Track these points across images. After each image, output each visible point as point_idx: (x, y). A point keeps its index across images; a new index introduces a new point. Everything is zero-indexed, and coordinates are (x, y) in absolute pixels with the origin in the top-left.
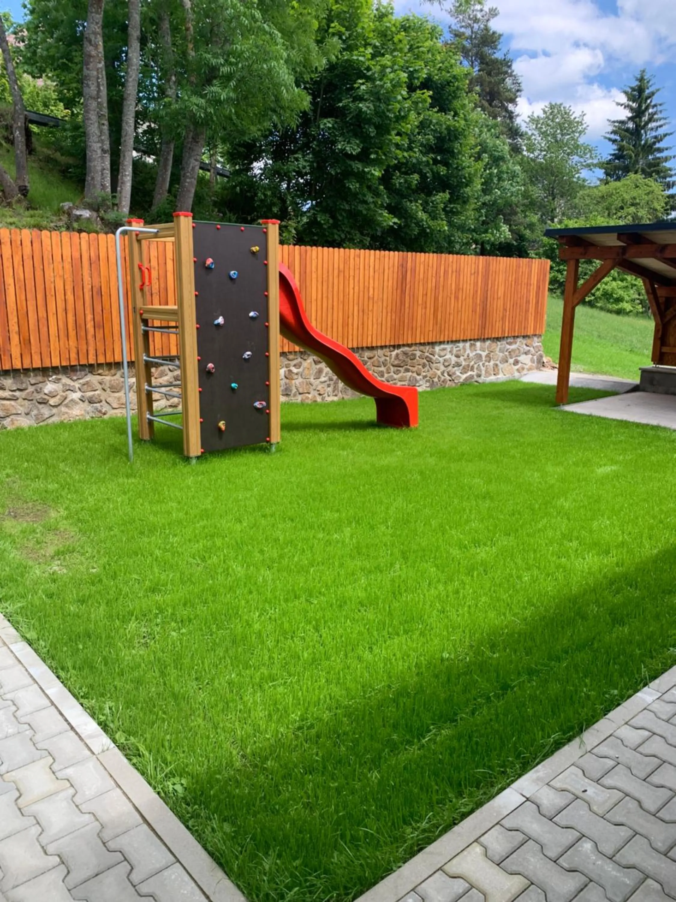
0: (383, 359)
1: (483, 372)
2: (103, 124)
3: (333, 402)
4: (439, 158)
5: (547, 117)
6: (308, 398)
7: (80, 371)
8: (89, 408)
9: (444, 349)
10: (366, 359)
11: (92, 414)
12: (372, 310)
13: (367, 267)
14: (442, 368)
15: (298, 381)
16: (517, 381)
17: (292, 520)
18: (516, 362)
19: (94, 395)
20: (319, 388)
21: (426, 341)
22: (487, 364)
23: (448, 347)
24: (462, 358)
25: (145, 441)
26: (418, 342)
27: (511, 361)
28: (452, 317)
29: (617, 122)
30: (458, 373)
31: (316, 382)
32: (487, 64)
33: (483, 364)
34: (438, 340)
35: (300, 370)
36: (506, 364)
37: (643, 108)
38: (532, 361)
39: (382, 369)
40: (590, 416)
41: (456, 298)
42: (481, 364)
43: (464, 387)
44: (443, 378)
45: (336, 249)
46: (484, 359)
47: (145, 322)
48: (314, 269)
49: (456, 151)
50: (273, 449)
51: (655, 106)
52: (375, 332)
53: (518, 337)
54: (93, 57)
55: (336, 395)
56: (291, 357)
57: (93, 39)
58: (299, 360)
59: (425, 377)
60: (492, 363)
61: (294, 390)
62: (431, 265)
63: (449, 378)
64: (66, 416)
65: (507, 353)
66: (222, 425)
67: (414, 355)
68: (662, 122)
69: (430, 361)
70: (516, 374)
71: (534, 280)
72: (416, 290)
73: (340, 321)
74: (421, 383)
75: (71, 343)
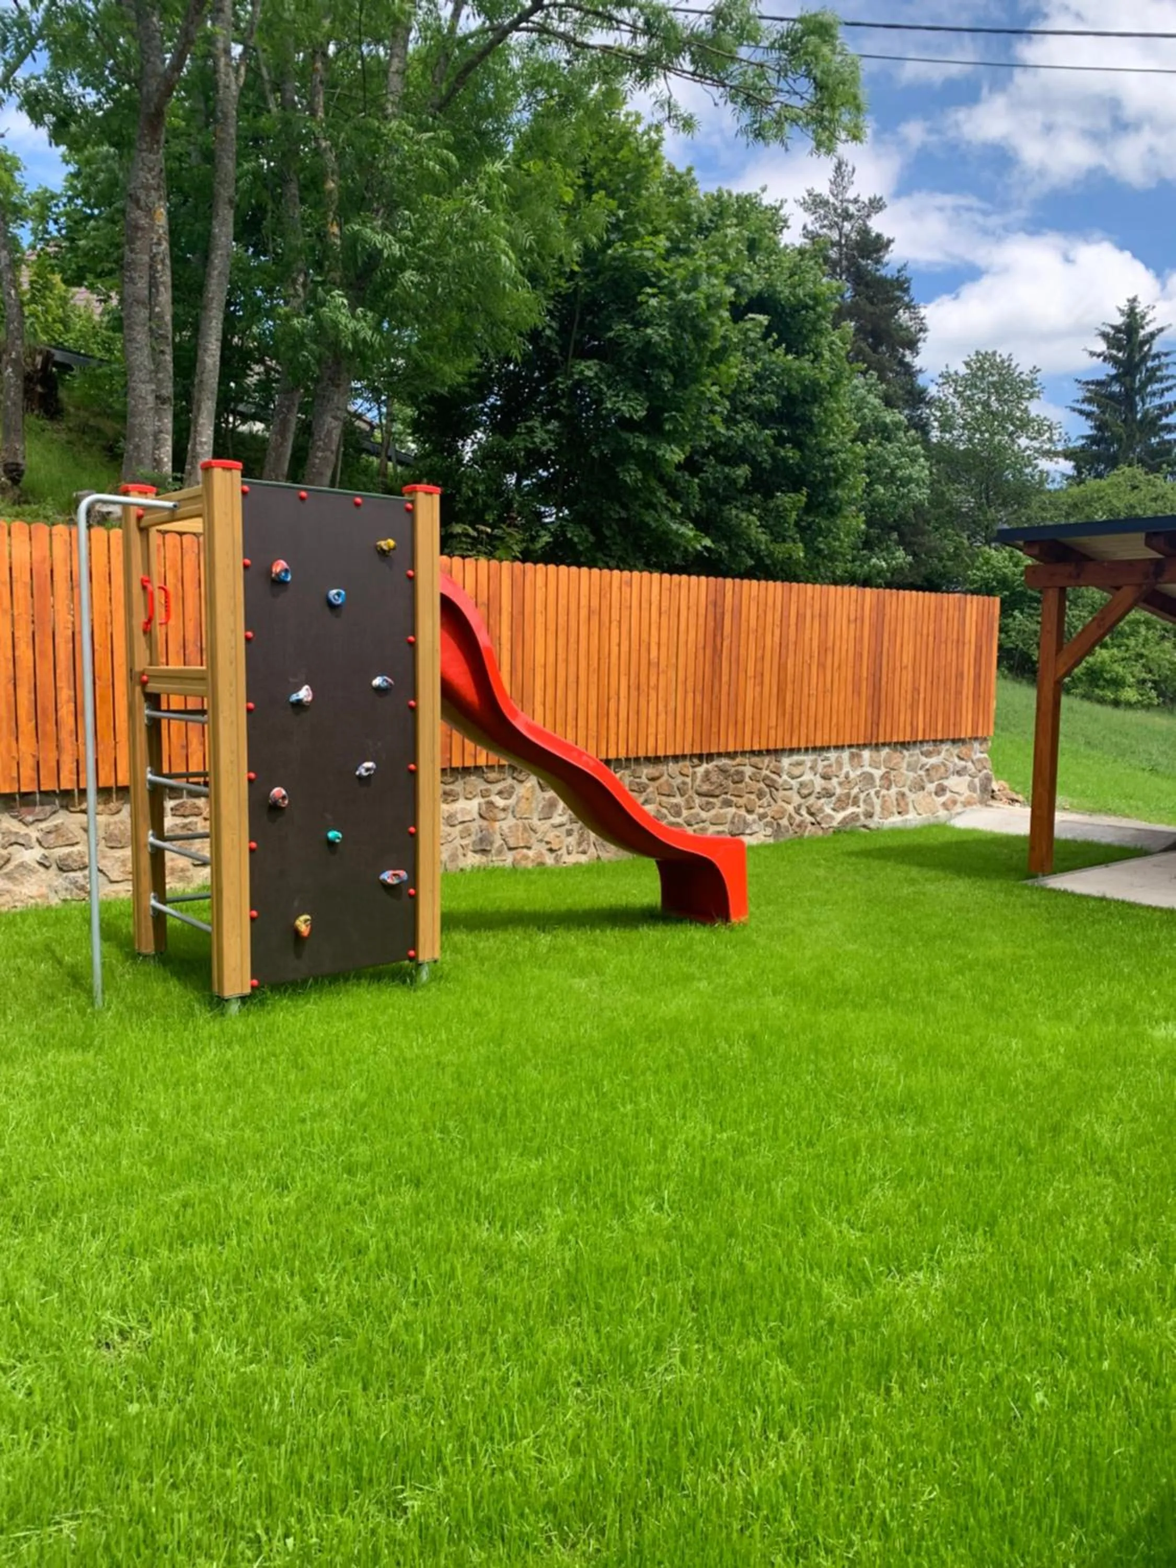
0: (680, 779)
1: (878, 809)
2: (162, 352)
3: (578, 865)
4: (785, 432)
5: (974, 375)
6: (526, 857)
7: (42, 804)
8: (60, 881)
9: (799, 764)
10: (644, 780)
11: (63, 894)
12: (657, 688)
13: (645, 605)
14: (797, 800)
15: (506, 824)
16: (942, 827)
17: (417, 1184)
18: (941, 791)
19: (69, 855)
20: (550, 837)
21: (764, 747)
22: (884, 792)
23: (808, 759)
24: (835, 781)
25: (145, 956)
26: (747, 748)
27: (931, 787)
28: (813, 703)
29: (1092, 383)
30: (828, 810)
31: (543, 827)
32: (867, 285)
33: (877, 793)
34: (787, 747)
35: (512, 801)
36: (921, 793)
37: (1137, 358)
38: (971, 787)
39: (678, 800)
40: (1103, 899)
41: (822, 666)
42: (872, 792)
43: (840, 837)
44: (798, 819)
45: (584, 570)
46: (878, 782)
47: (153, 700)
48: (539, 606)
49: (815, 420)
50: (424, 975)
51: (1157, 356)
52: (661, 729)
53: (942, 741)
54: (143, 229)
55: (584, 852)
56: (492, 776)
57: (143, 197)
58: (510, 781)
59: (762, 817)
60: (894, 790)
61: (498, 842)
62: (770, 602)
63: (810, 819)
64: (7, 897)
65: (922, 773)
66: (303, 924)
67: (741, 773)
68: (1170, 383)
69: (772, 786)
70: (942, 813)
71: (971, 633)
72: (743, 651)
73: (593, 707)
74: (755, 828)
75: (23, 746)
